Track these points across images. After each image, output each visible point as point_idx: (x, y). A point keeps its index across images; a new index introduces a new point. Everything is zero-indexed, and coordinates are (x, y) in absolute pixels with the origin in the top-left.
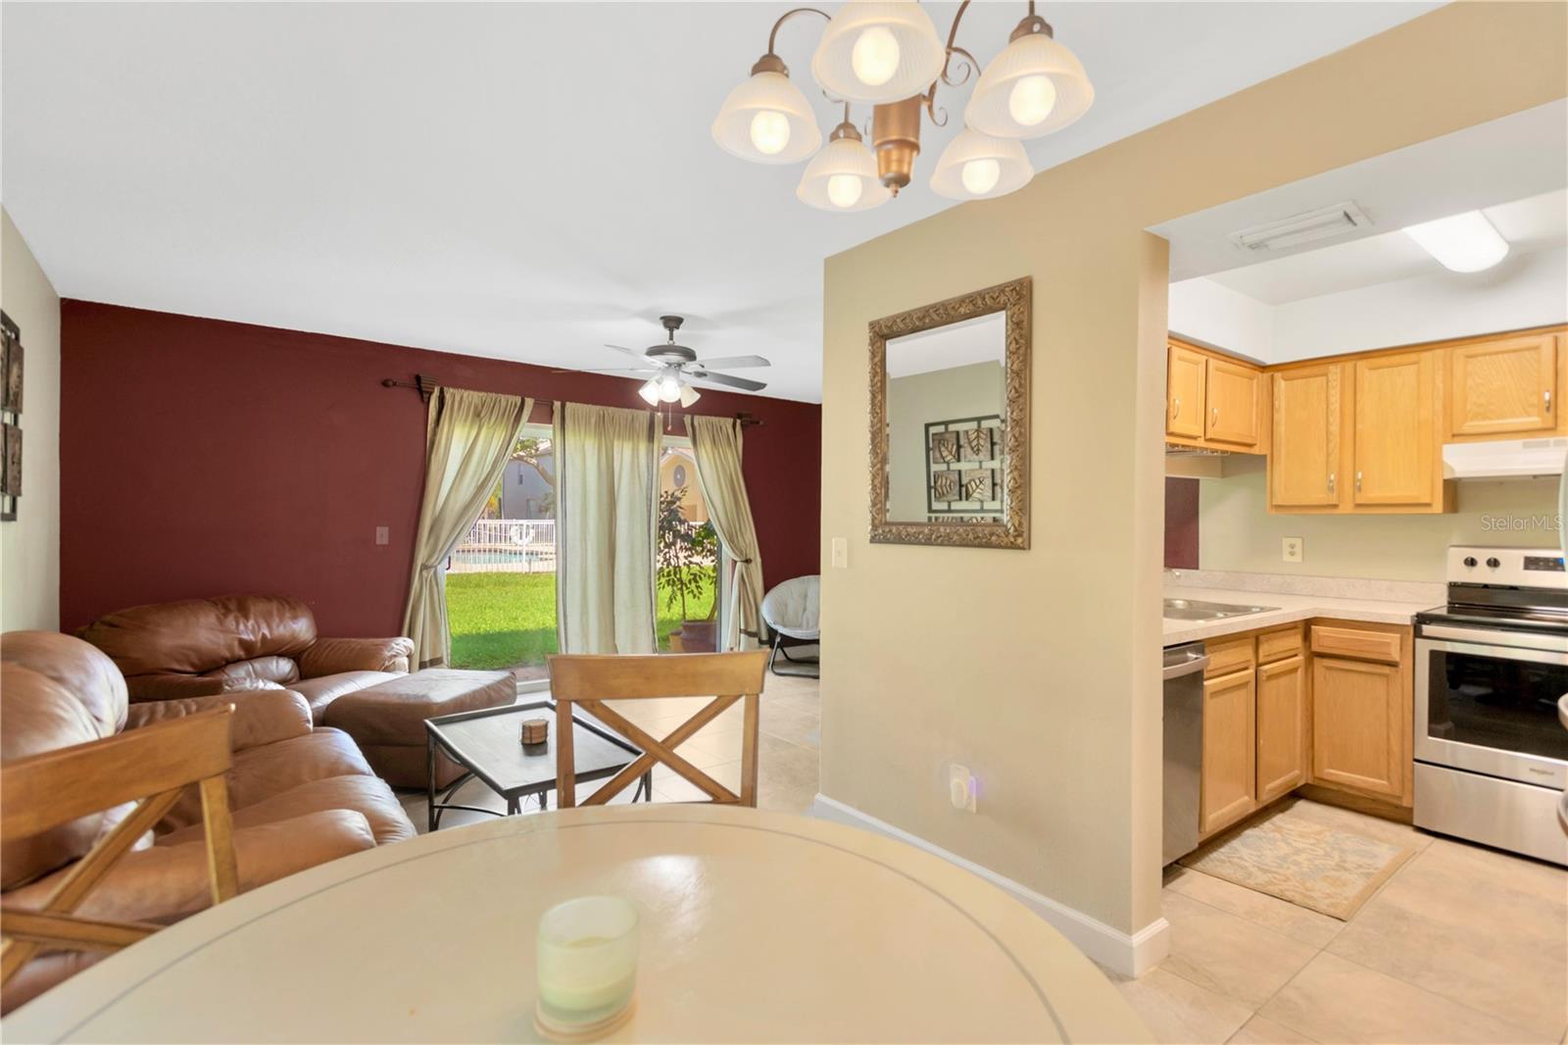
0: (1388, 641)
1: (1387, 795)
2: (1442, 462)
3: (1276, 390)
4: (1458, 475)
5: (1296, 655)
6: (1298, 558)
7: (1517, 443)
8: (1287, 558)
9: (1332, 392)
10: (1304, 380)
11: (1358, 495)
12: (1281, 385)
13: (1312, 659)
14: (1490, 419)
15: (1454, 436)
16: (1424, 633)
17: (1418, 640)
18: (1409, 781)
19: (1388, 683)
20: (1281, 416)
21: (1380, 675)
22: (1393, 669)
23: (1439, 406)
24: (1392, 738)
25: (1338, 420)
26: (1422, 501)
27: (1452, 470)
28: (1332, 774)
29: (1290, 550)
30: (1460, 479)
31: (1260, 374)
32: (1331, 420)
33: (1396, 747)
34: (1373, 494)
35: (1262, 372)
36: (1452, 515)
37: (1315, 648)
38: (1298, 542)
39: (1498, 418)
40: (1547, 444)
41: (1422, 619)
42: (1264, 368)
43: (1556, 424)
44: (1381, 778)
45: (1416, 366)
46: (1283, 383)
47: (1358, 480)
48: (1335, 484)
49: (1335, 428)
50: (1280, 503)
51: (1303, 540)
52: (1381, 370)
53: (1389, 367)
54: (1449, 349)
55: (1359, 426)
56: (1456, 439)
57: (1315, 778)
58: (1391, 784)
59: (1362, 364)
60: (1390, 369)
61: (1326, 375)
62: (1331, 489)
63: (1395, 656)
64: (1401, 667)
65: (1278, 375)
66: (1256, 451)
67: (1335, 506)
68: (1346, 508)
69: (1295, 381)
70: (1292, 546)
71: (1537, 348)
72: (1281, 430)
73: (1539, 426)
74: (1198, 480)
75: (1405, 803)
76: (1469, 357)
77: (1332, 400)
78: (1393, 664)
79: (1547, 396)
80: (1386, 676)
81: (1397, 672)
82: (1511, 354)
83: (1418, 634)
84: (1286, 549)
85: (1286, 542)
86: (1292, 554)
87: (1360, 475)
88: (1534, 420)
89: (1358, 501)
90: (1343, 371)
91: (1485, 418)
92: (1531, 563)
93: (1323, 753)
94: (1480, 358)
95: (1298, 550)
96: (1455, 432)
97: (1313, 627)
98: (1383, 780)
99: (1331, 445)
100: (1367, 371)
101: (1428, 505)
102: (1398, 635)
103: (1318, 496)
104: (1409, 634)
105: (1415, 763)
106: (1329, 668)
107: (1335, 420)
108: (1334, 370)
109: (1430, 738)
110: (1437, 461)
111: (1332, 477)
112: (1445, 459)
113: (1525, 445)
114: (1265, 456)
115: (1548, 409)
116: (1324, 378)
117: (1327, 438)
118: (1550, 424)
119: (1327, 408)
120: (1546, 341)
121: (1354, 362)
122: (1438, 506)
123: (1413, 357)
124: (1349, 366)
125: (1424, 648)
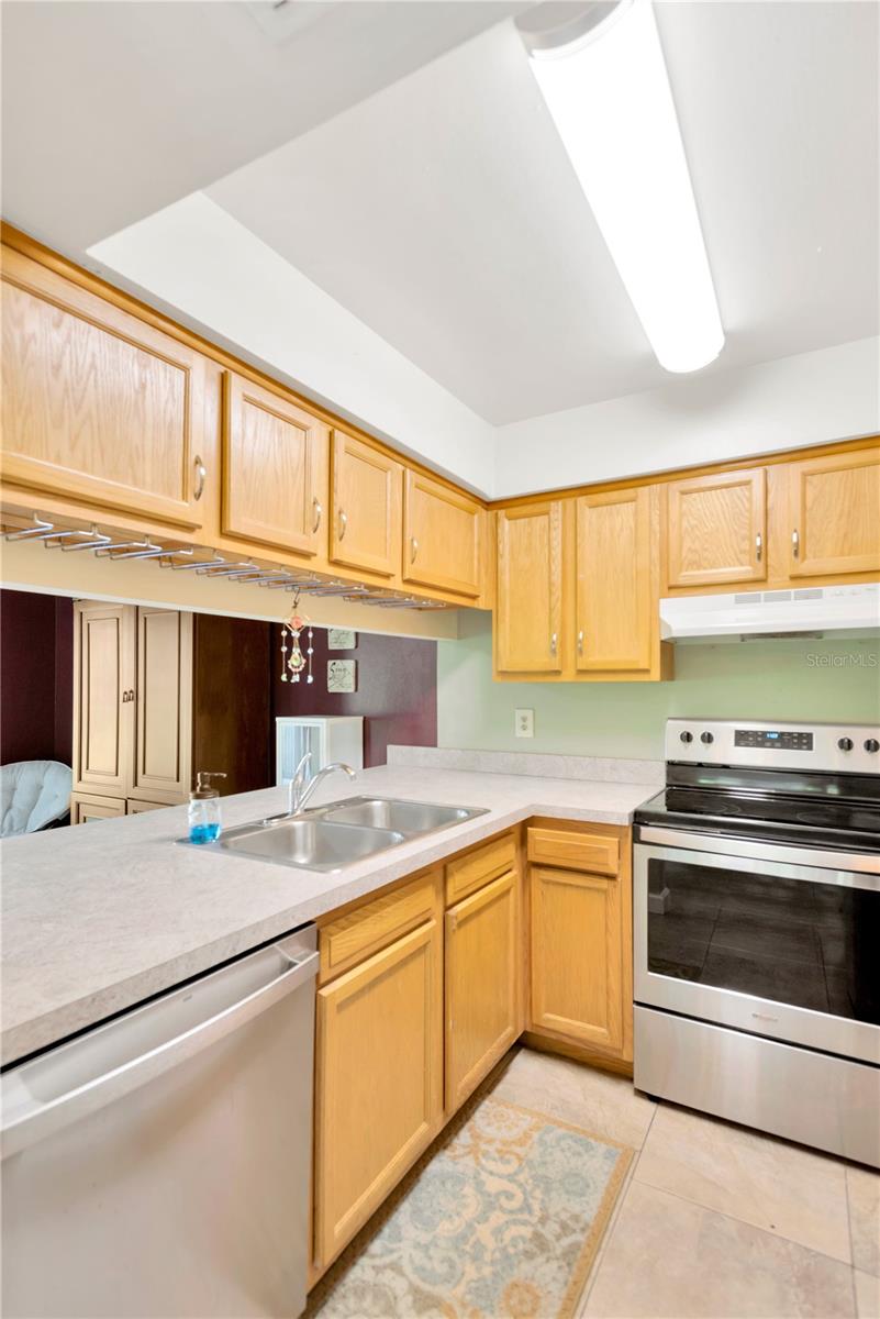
0: (605, 847)
1: (605, 1047)
2: (660, 619)
3: (499, 531)
4: (675, 635)
5: (509, 870)
6: (529, 733)
7: (729, 597)
8: (520, 733)
9: (554, 534)
10: (527, 519)
11: (580, 659)
12: (506, 525)
13: (529, 870)
14: (705, 568)
15: (670, 588)
16: (643, 838)
17: (636, 845)
18: (626, 1028)
19: (606, 899)
20: (505, 562)
21: (598, 890)
22: (612, 883)
23: (656, 554)
24: (611, 972)
25: (560, 568)
26: (641, 667)
27: (669, 627)
28: (549, 1020)
29: (521, 723)
30: (676, 639)
31: (484, 512)
32: (553, 568)
33: (615, 987)
34: (594, 659)
35: (487, 509)
36: (668, 684)
37: (533, 857)
38: (529, 714)
39: (712, 568)
40: (757, 599)
41: (640, 818)
42: (489, 505)
43: (767, 576)
44: (601, 1025)
45: (633, 503)
46: (507, 522)
47: (580, 642)
48: (558, 647)
49: (557, 578)
50: (504, 669)
51: (534, 710)
52: (600, 508)
53: (607, 505)
54: (665, 485)
55: (580, 576)
56: (673, 592)
57: (533, 1025)
58: (610, 1033)
59: (582, 500)
60: (609, 507)
61: (547, 513)
62: (554, 651)
63: (613, 869)
64: (619, 879)
65: (502, 513)
66: (481, 604)
67: (557, 673)
68: (569, 675)
69: (518, 521)
70: (524, 719)
71: (747, 483)
72: (506, 579)
73: (750, 576)
74: (435, 642)
75: (626, 1057)
76: (683, 493)
77: (554, 543)
78: (611, 877)
79: (758, 541)
80: (605, 892)
81: (615, 886)
82: (724, 490)
83: (636, 839)
84: (519, 723)
85: (519, 714)
86: (524, 728)
87: (581, 636)
88: (743, 570)
89: (580, 667)
90: (564, 506)
91: (699, 567)
92: (742, 738)
93: (541, 994)
94: (695, 495)
95: (530, 723)
96: (672, 583)
97: (529, 829)
98: (602, 1026)
99: (554, 599)
100: (587, 509)
101: (647, 671)
102: (617, 840)
103: (542, 661)
104: (627, 835)
105: (635, 1006)
106: (547, 882)
107: (557, 567)
108: (556, 507)
109: (651, 974)
110: (654, 619)
111: (555, 637)
112: (662, 616)
113: (738, 601)
114: (491, 611)
115: (759, 556)
116: (546, 517)
117: (550, 590)
118: (760, 574)
119: (550, 552)
120: (756, 475)
121: (573, 499)
122: (656, 675)
123: (630, 493)
124: (570, 502)
125: (643, 854)
